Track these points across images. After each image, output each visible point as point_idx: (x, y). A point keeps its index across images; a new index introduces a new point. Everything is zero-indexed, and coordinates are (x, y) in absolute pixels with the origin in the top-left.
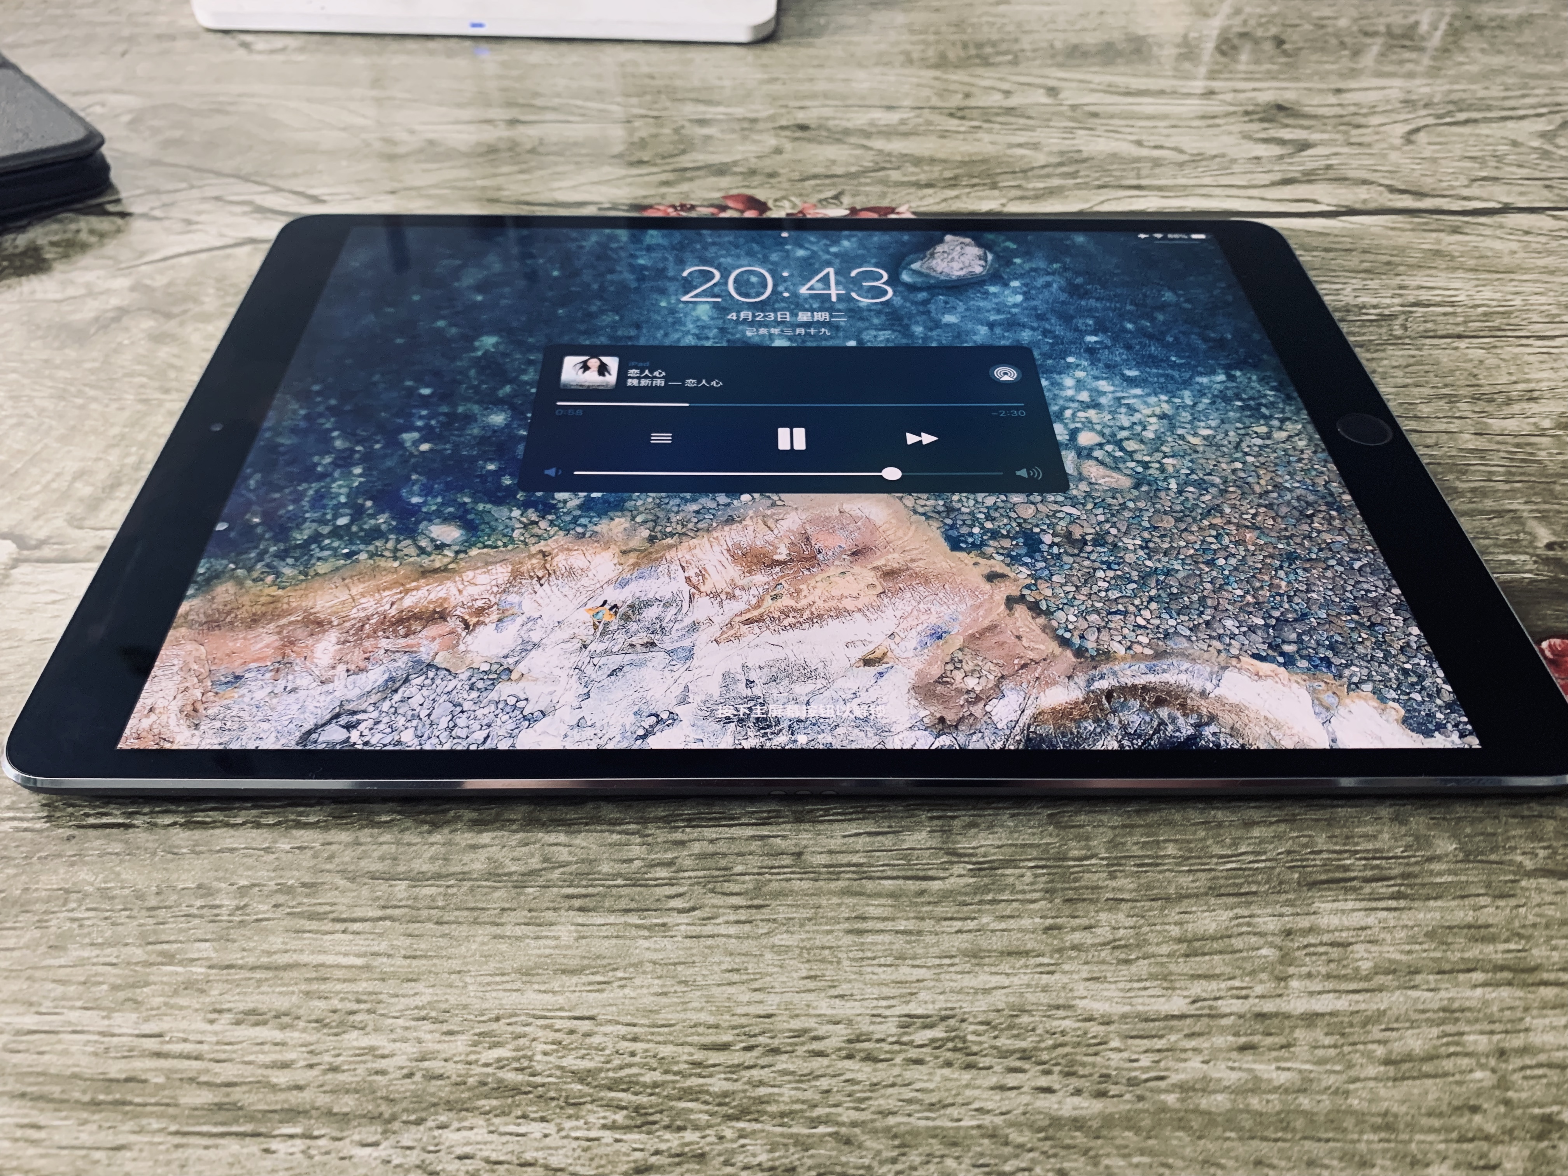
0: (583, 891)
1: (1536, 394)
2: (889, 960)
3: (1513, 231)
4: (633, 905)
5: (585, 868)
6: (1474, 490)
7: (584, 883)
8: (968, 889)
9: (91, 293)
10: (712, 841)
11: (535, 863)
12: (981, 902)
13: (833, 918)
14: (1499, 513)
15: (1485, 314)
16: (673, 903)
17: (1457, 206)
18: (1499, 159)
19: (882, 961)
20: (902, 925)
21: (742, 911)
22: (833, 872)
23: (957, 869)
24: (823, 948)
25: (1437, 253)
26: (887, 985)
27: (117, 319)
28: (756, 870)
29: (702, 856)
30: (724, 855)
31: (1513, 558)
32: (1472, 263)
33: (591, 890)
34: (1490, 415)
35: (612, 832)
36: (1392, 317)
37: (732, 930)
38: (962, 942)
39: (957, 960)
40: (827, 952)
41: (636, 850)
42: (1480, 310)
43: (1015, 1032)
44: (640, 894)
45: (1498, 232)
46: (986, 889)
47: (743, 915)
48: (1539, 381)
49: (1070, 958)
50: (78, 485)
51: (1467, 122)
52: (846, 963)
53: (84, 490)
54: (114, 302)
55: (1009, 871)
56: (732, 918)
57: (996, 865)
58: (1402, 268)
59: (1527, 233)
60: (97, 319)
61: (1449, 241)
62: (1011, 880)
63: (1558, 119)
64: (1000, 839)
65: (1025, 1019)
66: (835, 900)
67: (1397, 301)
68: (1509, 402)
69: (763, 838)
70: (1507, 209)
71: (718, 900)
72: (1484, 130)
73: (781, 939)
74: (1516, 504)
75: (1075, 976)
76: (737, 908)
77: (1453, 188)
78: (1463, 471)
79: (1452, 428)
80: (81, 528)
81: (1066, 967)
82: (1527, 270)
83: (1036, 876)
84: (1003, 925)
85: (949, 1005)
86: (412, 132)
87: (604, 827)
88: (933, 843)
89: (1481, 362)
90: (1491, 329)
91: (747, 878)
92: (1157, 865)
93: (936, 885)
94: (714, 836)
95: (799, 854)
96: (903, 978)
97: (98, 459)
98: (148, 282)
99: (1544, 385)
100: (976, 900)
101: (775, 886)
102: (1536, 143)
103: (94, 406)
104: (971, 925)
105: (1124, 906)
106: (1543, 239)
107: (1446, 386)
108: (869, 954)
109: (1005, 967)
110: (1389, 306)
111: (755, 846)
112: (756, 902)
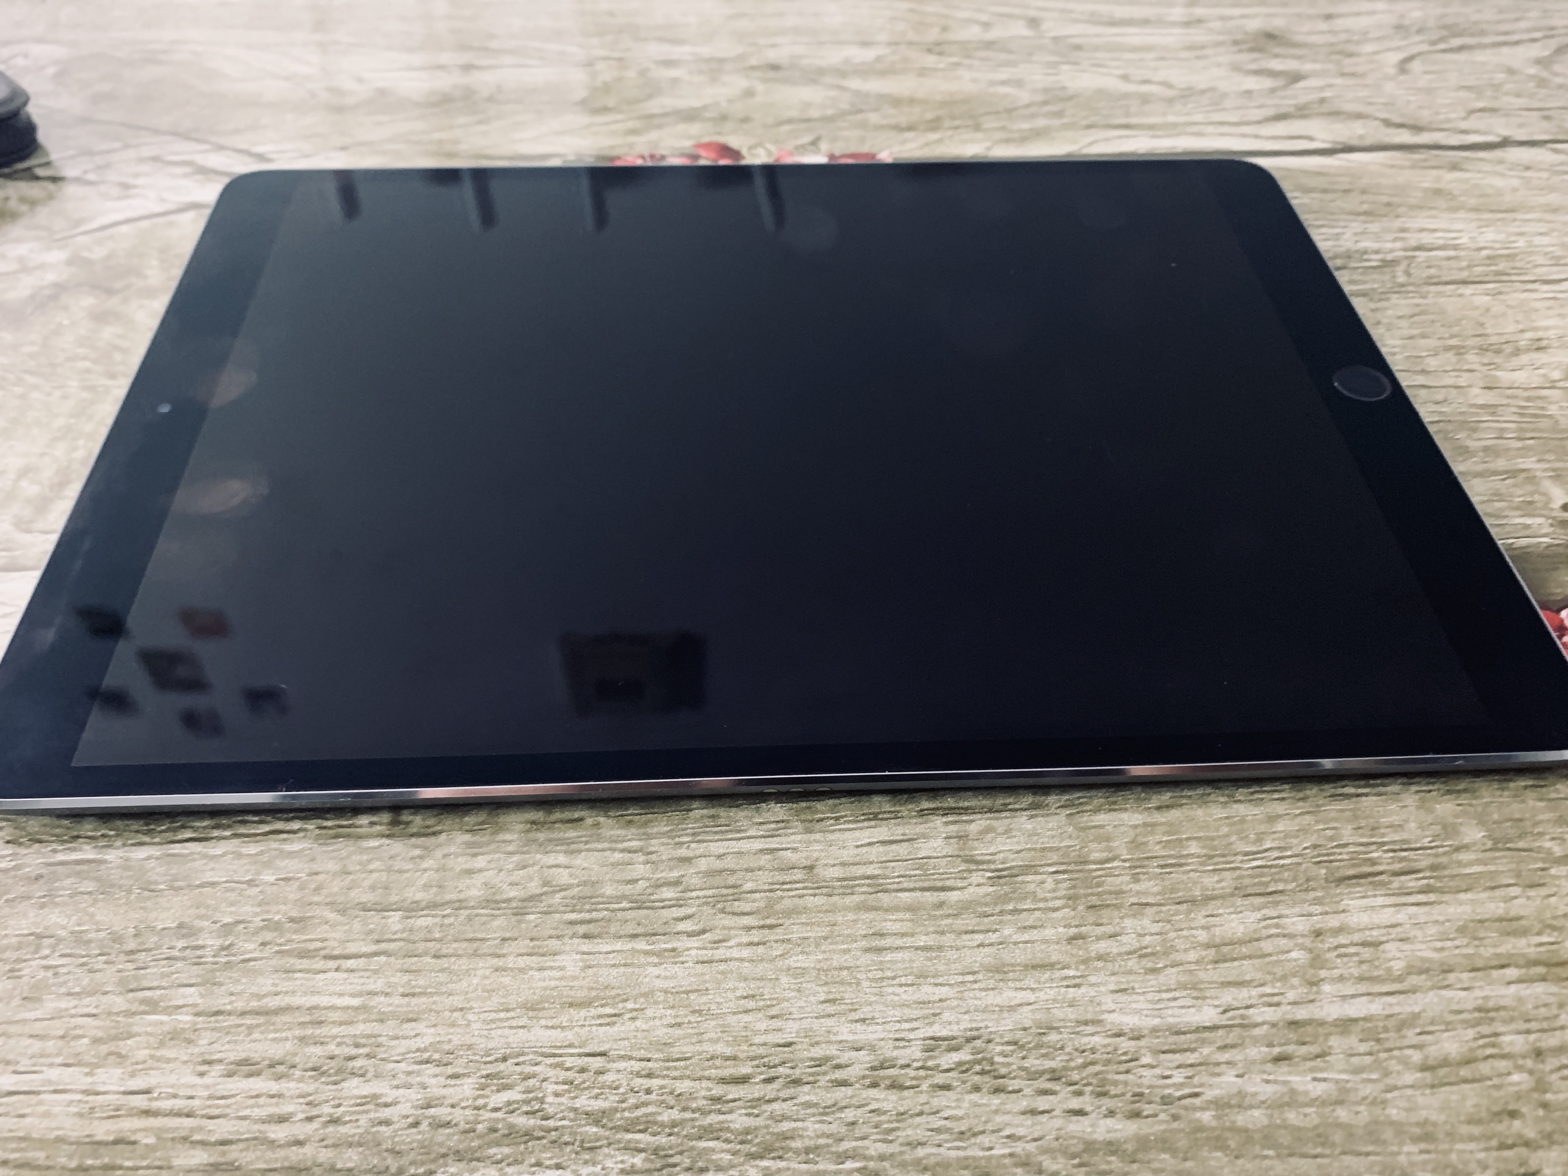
0: (587, 916)
1: (1544, 343)
2: (910, 979)
3: (1514, 166)
4: (640, 930)
5: (587, 891)
6: (1486, 449)
7: (587, 907)
8: (988, 899)
9: (25, 268)
10: (719, 857)
11: (534, 887)
12: (1002, 913)
13: (848, 936)
14: (1513, 473)
15: (1489, 258)
16: (682, 926)
17: (1455, 140)
18: (1496, 87)
19: (903, 980)
20: (922, 941)
21: (754, 931)
22: (848, 885)
23: (976, 878)
24: (841, 969)
25: (1438, 192)
26: (908, 1006)
27: (54, 297)
28: (766, 887)
29: (711, 873)
30: (733, 872)
31: (1528, 521)
32: (1473, 202)
33: (594, 915)
34: (1498, 367)
35: (614, 850)
36: (1394, 263)
37: (746, 953)
38: (984, 956)
39: (980, 976)
40: (845, 973)
41: (640, 870)
42: (1485, 253)
43: (1043, 1051)
44: (646, 917)
45: (1499, 168)
46: (1005, 898)
47: (756, 936)
48: (1547, 329)
49: (1097, 970)
50: (24, 483)
51: (1461, 48)
52: (865, 984)
53: (30, 489)
54: (51, 277)
55: (1029, 878)
56: (745, 939)
57: (1014, 871)
58: (1401, 210)
59: (1528, 168)
60: (32, 297)
61: (1450, 179)
62: (1031, 887)
63: (1553, 44)
64: (1018, 843)
65: (1053, 1037)
66: (851, 916)
67: (1399, 245)
68: (1517, 352)
69: (772, 851)
70: (1505, 143)
71: (729, 921)
72: (1480, 57)
73: (797, 961)
74: (1528, 463)
75: (1102, 989)
76: (749, 928)
77: (1449, 121)
78: (1473, 428)
79: (1462, 382)
80: (29, 531)
81: (1093, 979)
82: (1531, 209)
83: (1057, 882)
84: (1026, 937)
85: (974, 1025)
86: (360, 80)
87: (606, 845)
88: (949, 850)
89: (1488, 310)
90: (1496, 273)
91: (758, 895)
92: (1181, 865)
93: (954, 896)
94: (721, 851)
95: (811, 868)
96: (926, 998)
97: (43, 455)
98: (85, 254)
99: (1551, 333)
100: (997, 910)
101: (787, 903)
102: (1532, 71)
103: (35, 395)
104: (993, 937)
105: (1149, 911)
106: (1545, 175)
107: (1452, 336)
108: (889, 974)
109: (1030, 982)
110: (1392, 251)
111: (764, 860)
112: (768, 922)
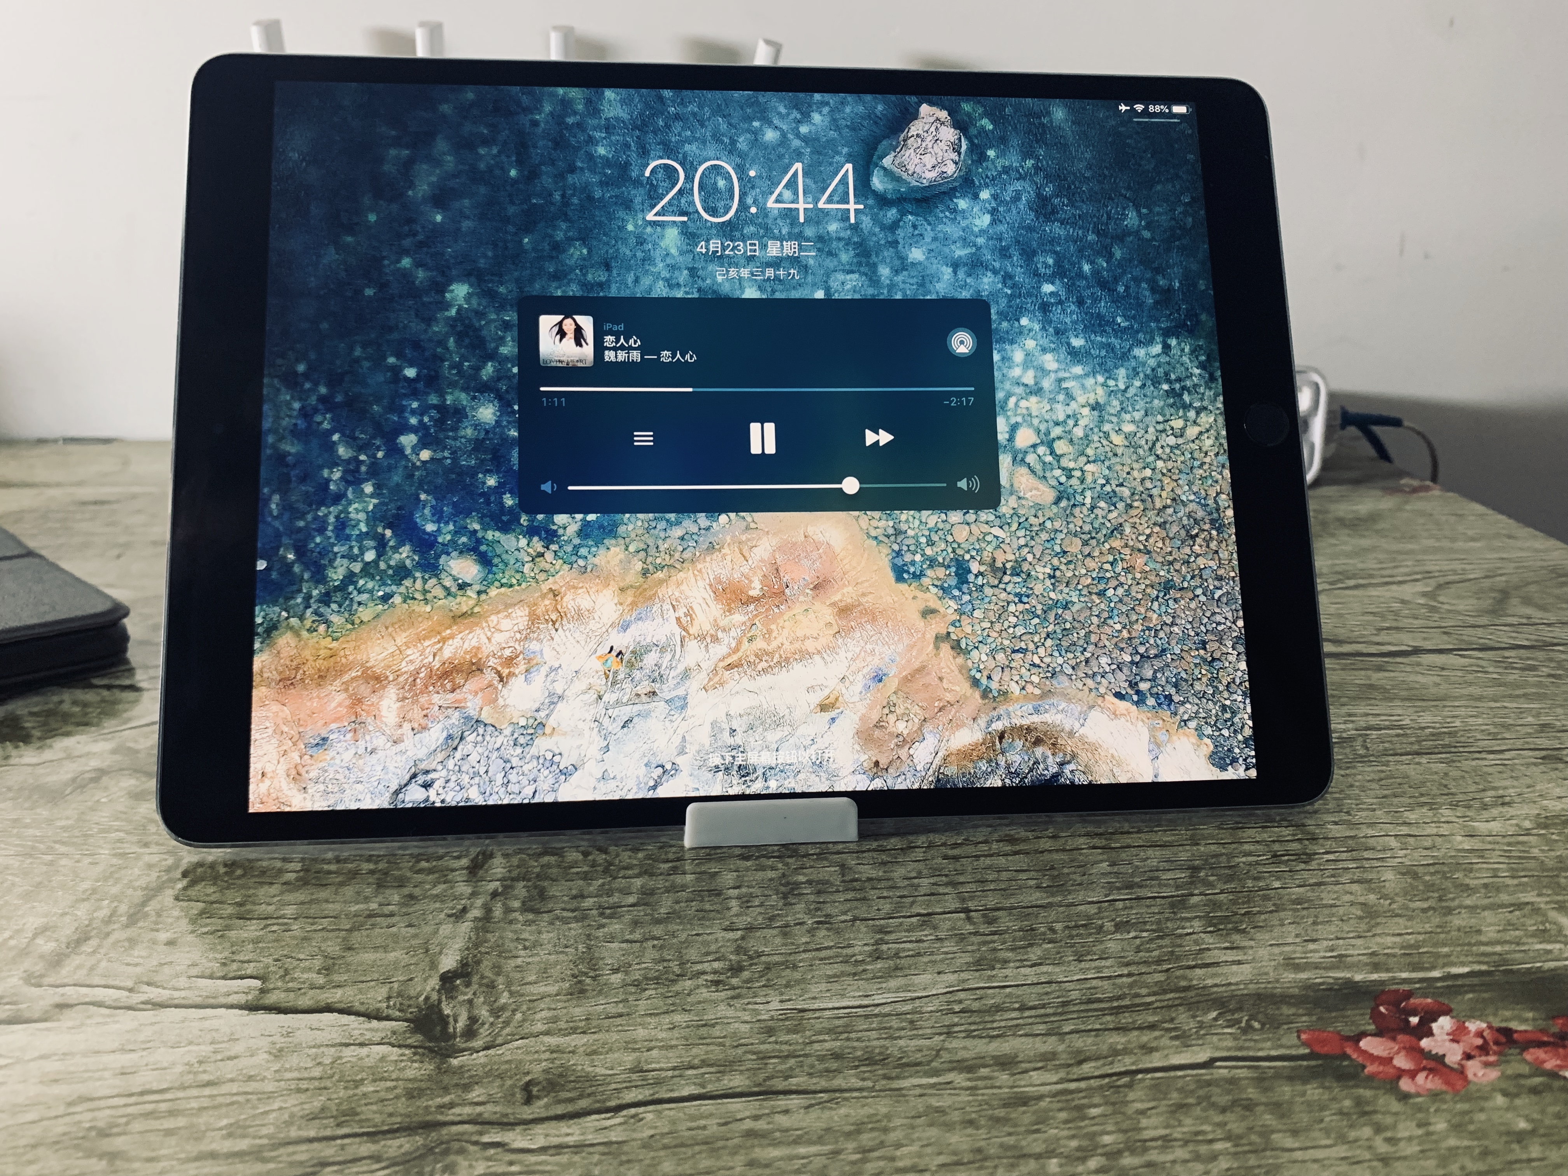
1: (1507, 799)
3: (1431, 667)
6: (1485, 886)
9: (71, 757)
14: (1520, 906)
15: (1433, 735)
17: (1373, 649)
18: (1396, 613)
25: (1371, 686)
27: (96, 780)
31: (1549, 947)
32: (1404, 693)
34: (1472, 820)
36: (1351, 739)
42: (1428, 731)
45: (1417, 669)
48: (1505, 788)
50: (40, 941)
51: (1356, 587)
53: (46, 946)
54: (94, 763)
58: (1344, 700)
59: (1443, 669)
60: (74, 780)
61: (1377, 677)
63: (1433, 583)
67: (1350, 726)
68: (1485, 807)
70: (1417, 651)
72: (1373, 592)
74: (1529, 897)
77: (1364, 636)
78: (1469, 869)
79: (1442, 831)
80: (39, 986)
82: (1456, 698)
89: (1446, 774)
90: (1444, 746)
97: (64, 914)
98: (131, 745)
99: (1512, 791)
102: (1422, 601)
103: (63, 862)
106: (1460, 674)
107: (1422, 795)
110: (1345, 731)
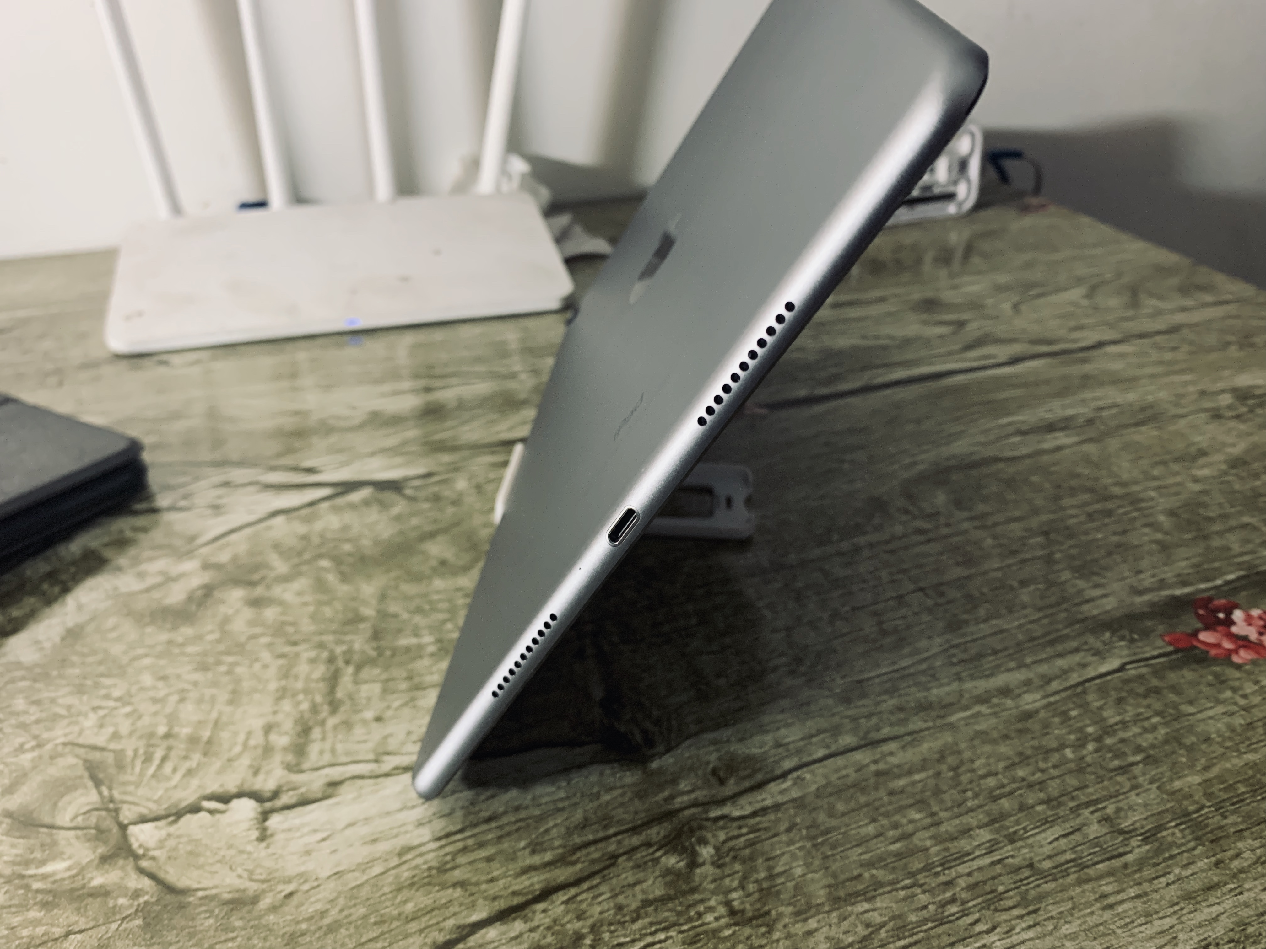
0: (911, 940)
1: (1204, 451)
2: (1143, 920)
4: (953, 939)
5: (899, 923)
6: (1219, 516)
7: (907, 934)
8: (1151, 854)
9: (169, 579)
10: (969, 874)
11: (862, 931)
12: (1165, 860)
13: (1086, 903)
14: (1244, 527)
16: (979, 928)
18: (1073, 314)
19: (1139, 921)
20: (1132, 892)
21: (1026, 918)
22: (1061, 871)
23: (1134, 842)
24: (1097, 926)
25: (1086, 377)
26: (1155, 937)
27: (209, 595)
28: (1013, 886)
29: (971, 887)
30: (985, 882)
32: (1108, 379)
33: (915, 938)
34: (1191, 469)
35: (897, 890)
37: (1031, 934)
38: (1173, 892)
39: (1182, 905)
40: (1101, 928)
41: (923, 898)
43: (1251, 940)
44: (951, 929)
46: (1158, 852)
47: (1030, 921)
48: (1200, 442)
49: (1244, 880)
52: (1119, 931)
54: (196, 581)
55: (1164, 833)
56: (1024, 925)
57: (1153, 832)
58: (1074, 390)
60: (190, 598)
61: (1087, 369)
62: (1170, 839)
63: (1086, 285)
64: (1142, 813)
65: (1250, 930)
66: (1078, 890)
67: (1088, 409)
68: (1194, 458)
69: (1000, 861)
70: (1102, 344)
71: (1005, 916)
73: (1066, 929)
75: (1256, 890)
76: (1021, 917)
77: (1062, 336)
78: (1204, 506)
80: (302, 772)
81: (1247, 886)
82: (1141, 378)
83: (1182, 831)
84: (1189, 872)
85: (1202, 937)
86: (354, 408)
87: (889, 888)
88: (1105, 830)
89: (1162, 438)
91: (1011, 893)
92: (1242, 800)
93: (1129, 858)
94: (967, 871)
95: (1031, 866)
96: (1159, 929)
97: (275, 713)
100: (1161, 859)
101: (1033, 893)
104: (1171, 877)
105: (1246, 834)
108: (1128, 920)
109: (1212, 900)
111: (998, 868)
112: (1031, 908)
